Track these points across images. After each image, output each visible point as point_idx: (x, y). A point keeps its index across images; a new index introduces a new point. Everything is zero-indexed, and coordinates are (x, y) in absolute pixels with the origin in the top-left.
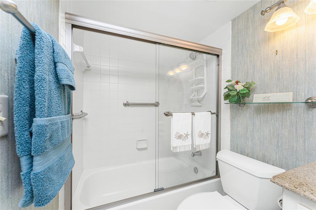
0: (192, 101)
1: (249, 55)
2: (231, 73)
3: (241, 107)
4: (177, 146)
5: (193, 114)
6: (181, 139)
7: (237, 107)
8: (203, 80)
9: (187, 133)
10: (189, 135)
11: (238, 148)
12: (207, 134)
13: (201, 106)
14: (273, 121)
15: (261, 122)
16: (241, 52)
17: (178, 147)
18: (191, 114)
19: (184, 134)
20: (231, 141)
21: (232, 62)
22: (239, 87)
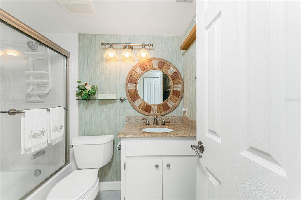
0: (29, 96)
1: (92, 66)
2: (79, 75)
3: (87, 102)
4: (31, 147)
5: (48, 110)
6: (35, 138)
7: (84, 102)
8: (48, 75)
9: (43, 130)
10: (45, 131)
11: (85, 133)
12: (61, 127)
13: (44, 102)
14: (107, 110)
15: (100, 111)
16: (87, 62)
17: (33, 147)
18: (46, 110)
19: (40, 131)
20: (79, 129)
21: (79, 67)
22: (88, 88)
